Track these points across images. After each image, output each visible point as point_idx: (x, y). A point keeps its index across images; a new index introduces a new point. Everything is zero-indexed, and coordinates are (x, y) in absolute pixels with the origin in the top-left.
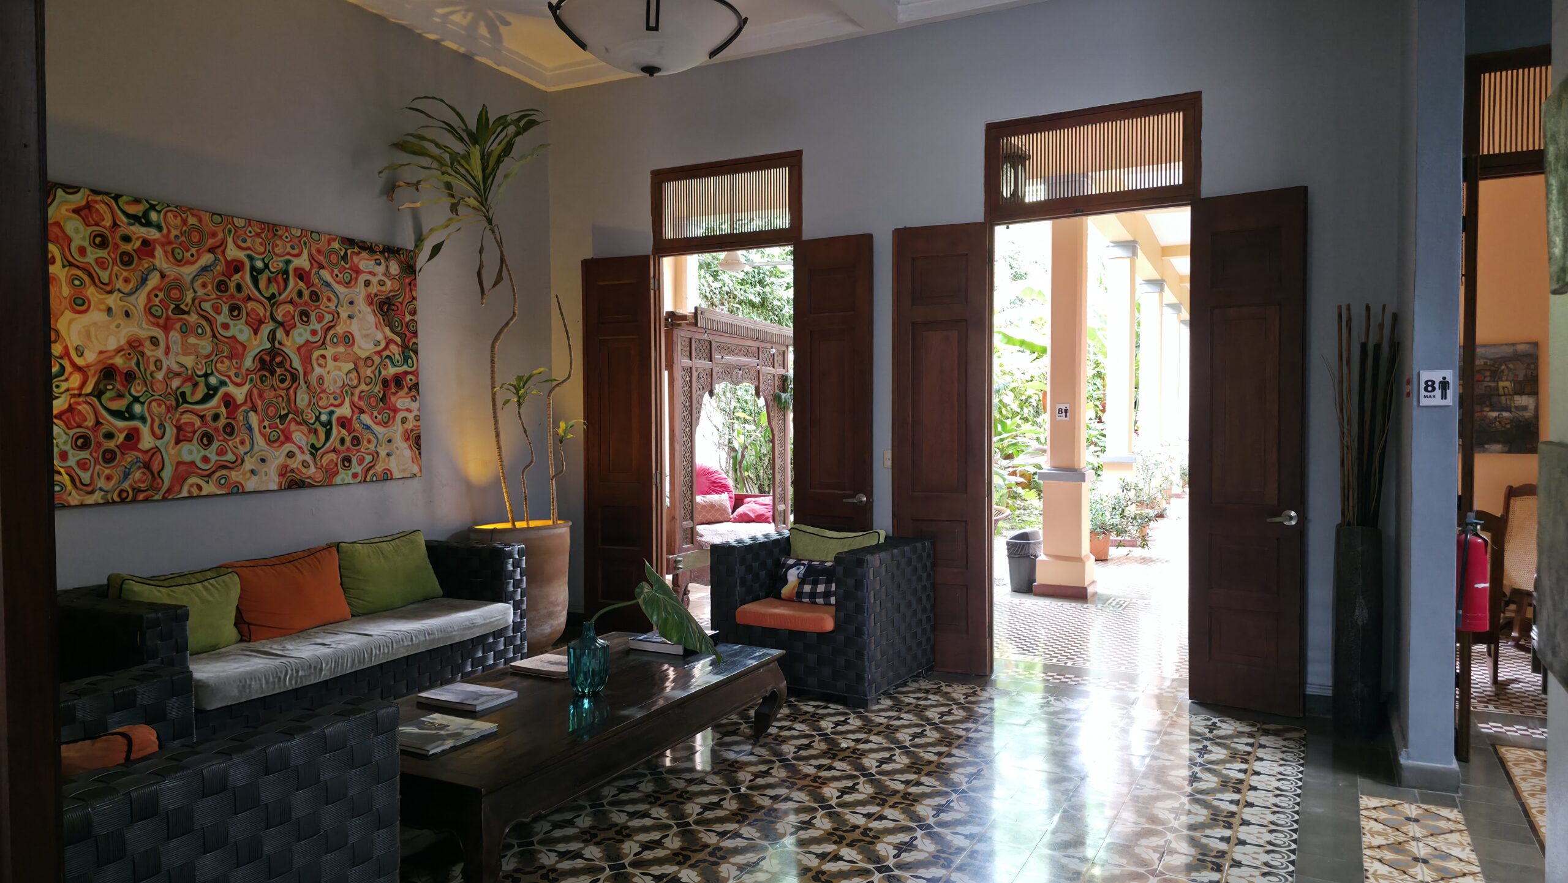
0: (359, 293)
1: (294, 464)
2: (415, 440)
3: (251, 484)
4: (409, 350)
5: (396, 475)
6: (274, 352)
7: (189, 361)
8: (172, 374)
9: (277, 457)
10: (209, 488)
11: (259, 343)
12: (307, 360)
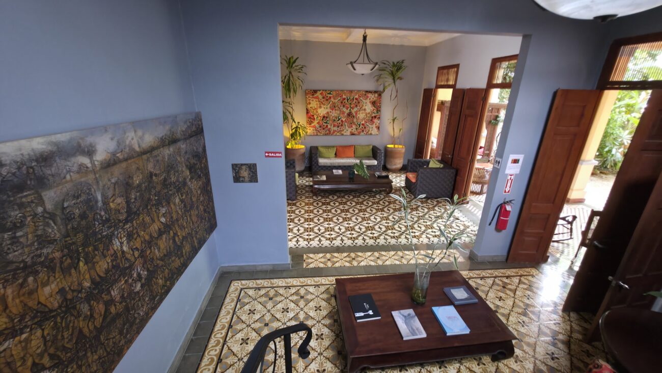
0: (368, 101)
1: (353, 131)
2: (378, 128)
3: (345, 134)
4: (378, 110)
5: (373, 134)
6: (350, 113)
7: (336, 115)
8: (333, 117)
9: (350, 130)
10: (338, 134)
11: (348, 111)
12: (356, 114)
